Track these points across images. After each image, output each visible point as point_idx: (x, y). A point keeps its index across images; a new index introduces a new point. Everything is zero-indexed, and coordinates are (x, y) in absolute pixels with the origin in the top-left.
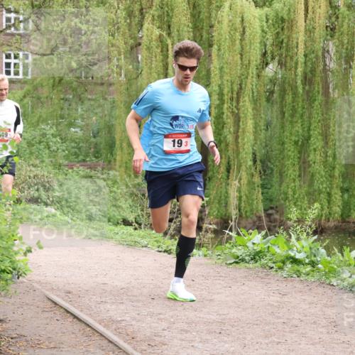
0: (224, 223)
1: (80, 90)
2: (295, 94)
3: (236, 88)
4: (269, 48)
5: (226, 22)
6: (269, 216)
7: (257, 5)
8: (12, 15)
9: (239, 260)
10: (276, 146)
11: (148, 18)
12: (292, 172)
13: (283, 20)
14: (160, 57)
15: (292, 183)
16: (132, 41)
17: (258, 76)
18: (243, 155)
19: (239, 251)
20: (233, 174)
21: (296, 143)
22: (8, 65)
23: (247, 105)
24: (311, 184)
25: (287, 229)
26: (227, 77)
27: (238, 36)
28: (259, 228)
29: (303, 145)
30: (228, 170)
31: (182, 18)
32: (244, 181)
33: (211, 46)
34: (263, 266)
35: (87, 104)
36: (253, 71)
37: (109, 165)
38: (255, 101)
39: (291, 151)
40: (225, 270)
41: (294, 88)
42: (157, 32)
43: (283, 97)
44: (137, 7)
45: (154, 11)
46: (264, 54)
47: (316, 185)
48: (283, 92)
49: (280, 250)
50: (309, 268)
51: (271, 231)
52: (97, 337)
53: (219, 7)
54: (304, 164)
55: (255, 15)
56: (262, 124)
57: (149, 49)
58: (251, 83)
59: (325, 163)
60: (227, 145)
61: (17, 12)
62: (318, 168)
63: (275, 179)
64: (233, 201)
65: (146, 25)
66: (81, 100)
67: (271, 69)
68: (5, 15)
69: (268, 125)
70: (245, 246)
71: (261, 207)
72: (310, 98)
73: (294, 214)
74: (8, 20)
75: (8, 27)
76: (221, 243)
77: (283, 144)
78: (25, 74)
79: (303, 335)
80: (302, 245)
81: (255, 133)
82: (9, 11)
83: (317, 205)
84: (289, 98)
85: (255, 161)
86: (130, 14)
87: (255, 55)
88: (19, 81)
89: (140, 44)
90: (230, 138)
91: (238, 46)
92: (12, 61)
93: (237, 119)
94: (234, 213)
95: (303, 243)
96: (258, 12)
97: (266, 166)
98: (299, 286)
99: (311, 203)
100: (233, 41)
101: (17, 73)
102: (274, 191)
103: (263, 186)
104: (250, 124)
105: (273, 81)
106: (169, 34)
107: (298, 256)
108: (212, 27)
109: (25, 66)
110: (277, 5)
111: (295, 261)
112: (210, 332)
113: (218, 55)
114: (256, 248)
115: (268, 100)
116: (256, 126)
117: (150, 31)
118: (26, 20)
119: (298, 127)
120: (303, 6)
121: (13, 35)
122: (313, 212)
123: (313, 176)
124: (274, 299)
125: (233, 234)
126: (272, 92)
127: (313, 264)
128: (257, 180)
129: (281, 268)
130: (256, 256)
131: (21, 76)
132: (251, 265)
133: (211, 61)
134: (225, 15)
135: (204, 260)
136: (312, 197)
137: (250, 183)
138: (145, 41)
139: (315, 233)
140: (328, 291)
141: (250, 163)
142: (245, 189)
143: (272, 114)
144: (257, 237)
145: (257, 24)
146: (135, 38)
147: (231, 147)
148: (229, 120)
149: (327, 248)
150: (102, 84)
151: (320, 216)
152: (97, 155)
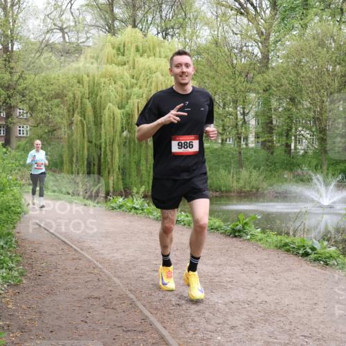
0: (107, 194)
1: (49, 141)
2: (135, 143)
3: (111, 140)
4: (124, 126)
5: (107, 115)
6: (125, 191)
7: (119, 108)
8: (21, 111)
9: (113, 208)
10: (127, 163)
11: (76, 112)
12: (134, 173)
13: (129, 115)
14: (81, 128)
15: (134, 177)
16: (69, 122)
17: (120, 136)
18: (114, 167)
19: (113, 205)
20: (111, 174)
21: (135, 162)
22: (20, 130)
23: (116, 147)
24: (141, 178)
25: (132, 196)
26: (108, 136)
27: (112, 120)
28: (122, 196)
29: (138, 164)
30: (109, 173)
31: (90, 112)
32: (115, 177)
33: (101, 124)
34: (123, 211)
35: (52, 146)
36: (118, 134)
37: (61, 171)
38: (119, 146)
39: (133, 165)
40: (108, 212)
41: (134, 141)
42: (79, 118)
43: (130, 145)
44: (71, 108)
45: (78, 110)
46: (122, 128)
47: (143, 179)
48: (130, 142)
49: (129, 204)
50: (141, 211)
51: (126, 197)
52: (57, 239)
53: (104, 109)
54: (138, 171)
55: (118, 112)
56: (122, 155)
57: (76, 124)
58: (117, 139)
59: (147, 170)
60: (108, 163)
61: (23, 109)
62: (144, 172)
63: (127, 176)
64: (111, 185)
65: (75, 115)
66: (50, 145)
67: (125, 133)
68: (18, 111)
69: (124, 155)
70: (116, 203)
71: (122, 187)
72: (141, 146)
73: (135, 190)
74: (20, 113)
75: (20, 115)
76: (106, 202)
77: (130, 162)
78: (27, 134)
79: (139, 237)
80: (138, 202)
81: (120, 158)
82: (20, 109)
83: (144, 187)
84: (132, 145)
85: (119, 169)
86: (69, 111)
87: (119, 127)
88: (24, 137)
89: (72, 123)
90: (109, 160)
91: (112, 124)
92: (21, 129)
93: (112, 153)
94: (111, 190)
95: (139, 201)
96: (119, 111)
97: (124, 171)
98: (137, 218)
99: (141, 186)
100: (110, 123)
101: (23, 134)
102: (127, 181)
103: (123, 179)
104: (117, 155)
105: (126, 138)
106: (85, 119)
107: (137, 207)
108: (101, 116)
109: (27, 131)
110: (127, 109)
111: (136, 209)
112: (102, 237)
113: (105, 128)
114: (121, 204)
115: (124, 145)
116: (120, 155)
117: (77, 118)
118: (27, 113)
119: (136, 156)
120: (136, 109)
121: (21, 119)
122: (142, 189)
123: (142, 175)
124: (128, 223)
125: (111, 198)
126: (126, 142)
127: (142, 210)
128: (120, 177)
129: (130, 211)
130: (120, 207)
131: (25, 135)
132: (118, 210)
133: (101, 130)
134: (106, 112)
135: (99, 208)
136: (142, 183)
137: (118, 178)
138: (75, 122)
139: (143, 197)
140: (149, 220)
141: (117, 170)
142: (115, 180)
143: (125, 151)
144: (121, 200)
145: (119, 116)
146: (70, 120)
147: (110, 163)
148: (109, 154)
149: (148, 203)
150: (58, 138)
151: (145, 191)
152: (56, 167)
